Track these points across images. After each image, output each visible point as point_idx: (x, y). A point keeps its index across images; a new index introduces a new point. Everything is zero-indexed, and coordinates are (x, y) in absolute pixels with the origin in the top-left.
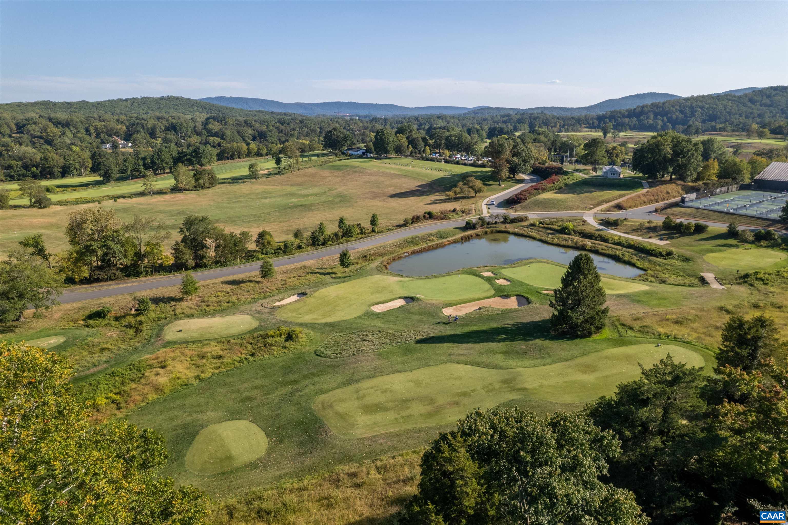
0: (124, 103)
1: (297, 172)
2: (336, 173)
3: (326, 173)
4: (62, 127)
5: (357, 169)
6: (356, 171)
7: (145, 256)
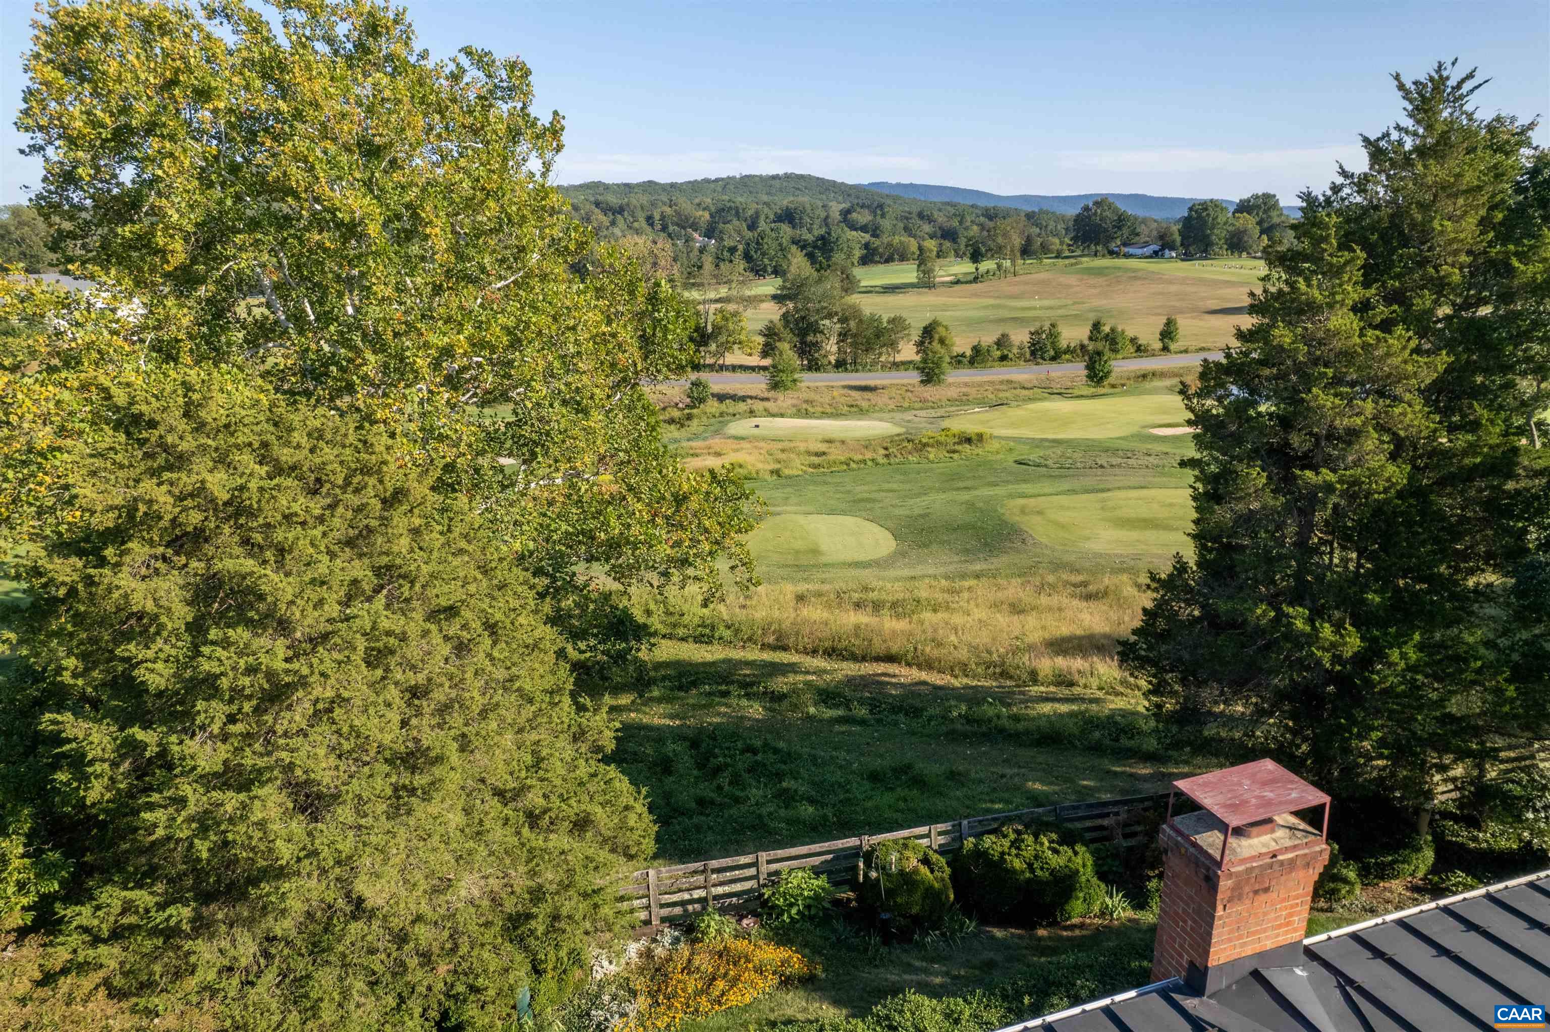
0: (712, 186)
1: (1010, 278)
2: (1093, 281)
3: (1072, 280)
4: (613, 214)
5: (1139, 274)
6: (1135, 276)
7: (713, 336)
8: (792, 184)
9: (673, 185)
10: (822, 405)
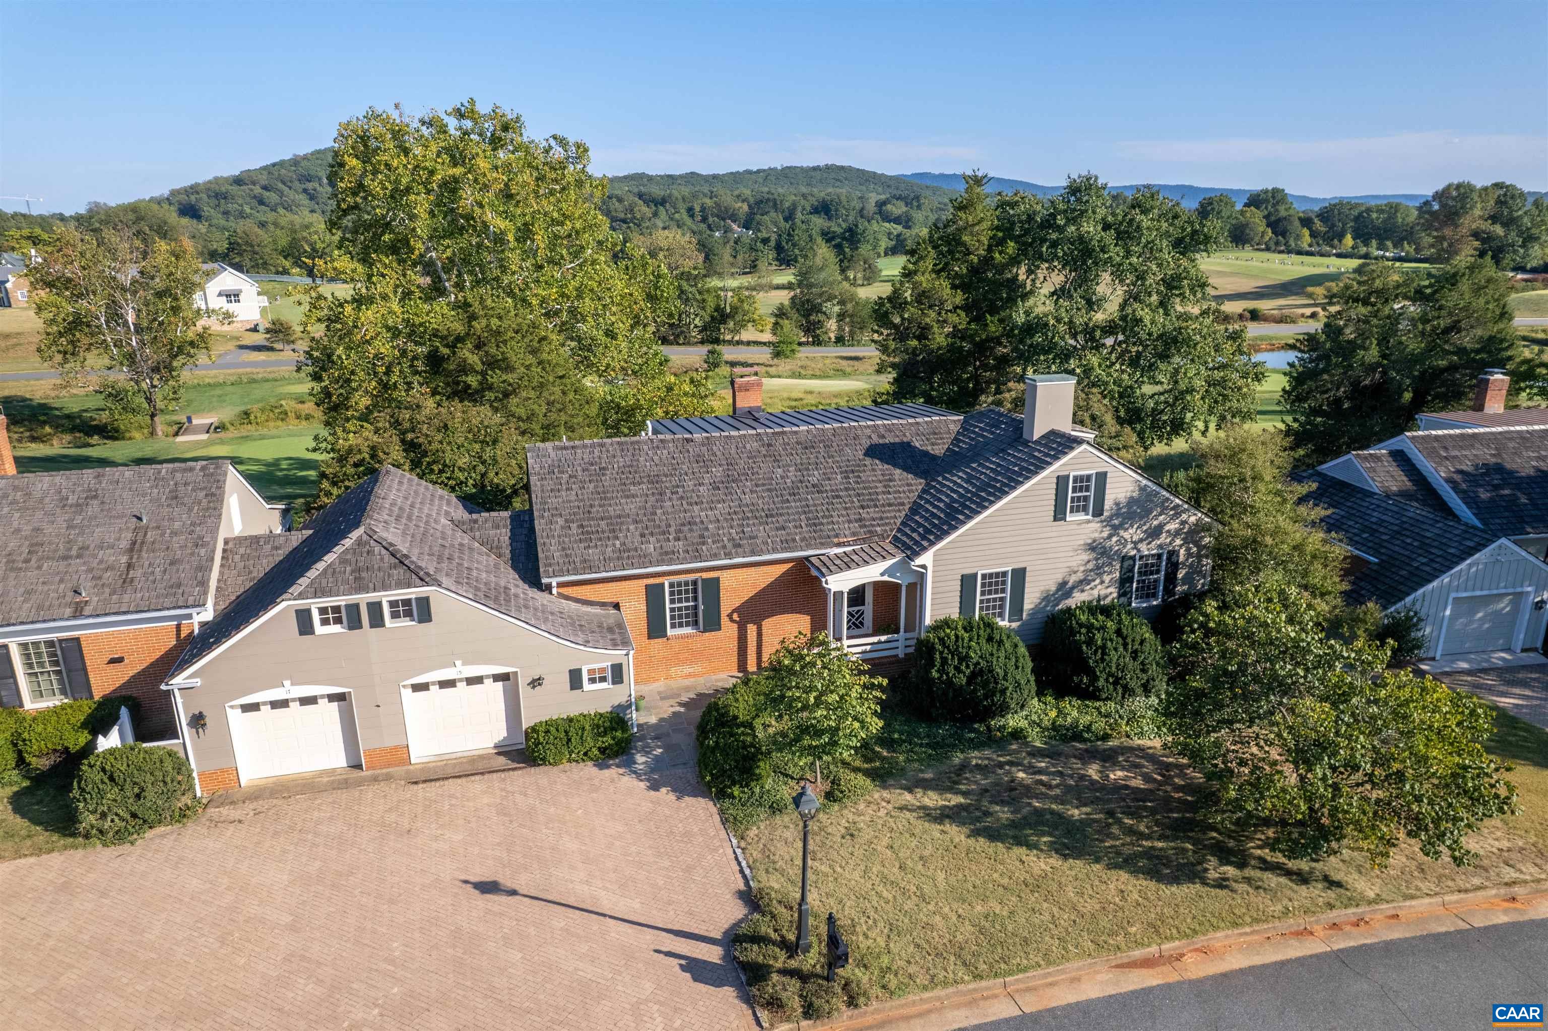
0: (753, 177)
4: (656, 205)
7: (731, 316)
8: (833, 175)
9: (715, 177)
10: (813, 369)
